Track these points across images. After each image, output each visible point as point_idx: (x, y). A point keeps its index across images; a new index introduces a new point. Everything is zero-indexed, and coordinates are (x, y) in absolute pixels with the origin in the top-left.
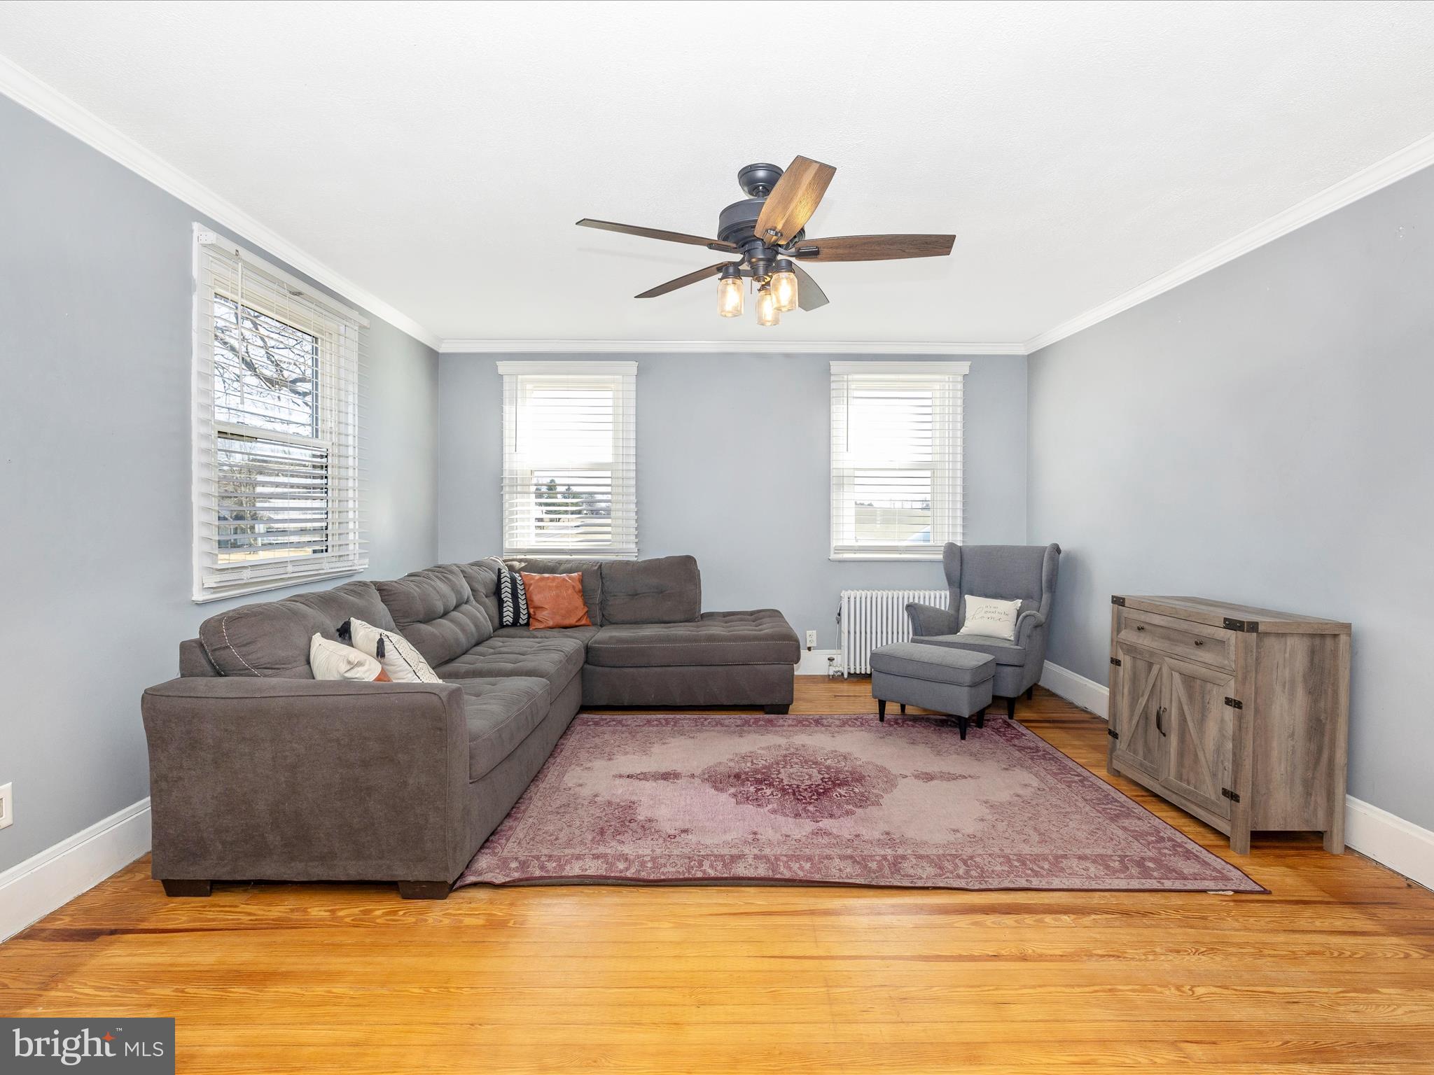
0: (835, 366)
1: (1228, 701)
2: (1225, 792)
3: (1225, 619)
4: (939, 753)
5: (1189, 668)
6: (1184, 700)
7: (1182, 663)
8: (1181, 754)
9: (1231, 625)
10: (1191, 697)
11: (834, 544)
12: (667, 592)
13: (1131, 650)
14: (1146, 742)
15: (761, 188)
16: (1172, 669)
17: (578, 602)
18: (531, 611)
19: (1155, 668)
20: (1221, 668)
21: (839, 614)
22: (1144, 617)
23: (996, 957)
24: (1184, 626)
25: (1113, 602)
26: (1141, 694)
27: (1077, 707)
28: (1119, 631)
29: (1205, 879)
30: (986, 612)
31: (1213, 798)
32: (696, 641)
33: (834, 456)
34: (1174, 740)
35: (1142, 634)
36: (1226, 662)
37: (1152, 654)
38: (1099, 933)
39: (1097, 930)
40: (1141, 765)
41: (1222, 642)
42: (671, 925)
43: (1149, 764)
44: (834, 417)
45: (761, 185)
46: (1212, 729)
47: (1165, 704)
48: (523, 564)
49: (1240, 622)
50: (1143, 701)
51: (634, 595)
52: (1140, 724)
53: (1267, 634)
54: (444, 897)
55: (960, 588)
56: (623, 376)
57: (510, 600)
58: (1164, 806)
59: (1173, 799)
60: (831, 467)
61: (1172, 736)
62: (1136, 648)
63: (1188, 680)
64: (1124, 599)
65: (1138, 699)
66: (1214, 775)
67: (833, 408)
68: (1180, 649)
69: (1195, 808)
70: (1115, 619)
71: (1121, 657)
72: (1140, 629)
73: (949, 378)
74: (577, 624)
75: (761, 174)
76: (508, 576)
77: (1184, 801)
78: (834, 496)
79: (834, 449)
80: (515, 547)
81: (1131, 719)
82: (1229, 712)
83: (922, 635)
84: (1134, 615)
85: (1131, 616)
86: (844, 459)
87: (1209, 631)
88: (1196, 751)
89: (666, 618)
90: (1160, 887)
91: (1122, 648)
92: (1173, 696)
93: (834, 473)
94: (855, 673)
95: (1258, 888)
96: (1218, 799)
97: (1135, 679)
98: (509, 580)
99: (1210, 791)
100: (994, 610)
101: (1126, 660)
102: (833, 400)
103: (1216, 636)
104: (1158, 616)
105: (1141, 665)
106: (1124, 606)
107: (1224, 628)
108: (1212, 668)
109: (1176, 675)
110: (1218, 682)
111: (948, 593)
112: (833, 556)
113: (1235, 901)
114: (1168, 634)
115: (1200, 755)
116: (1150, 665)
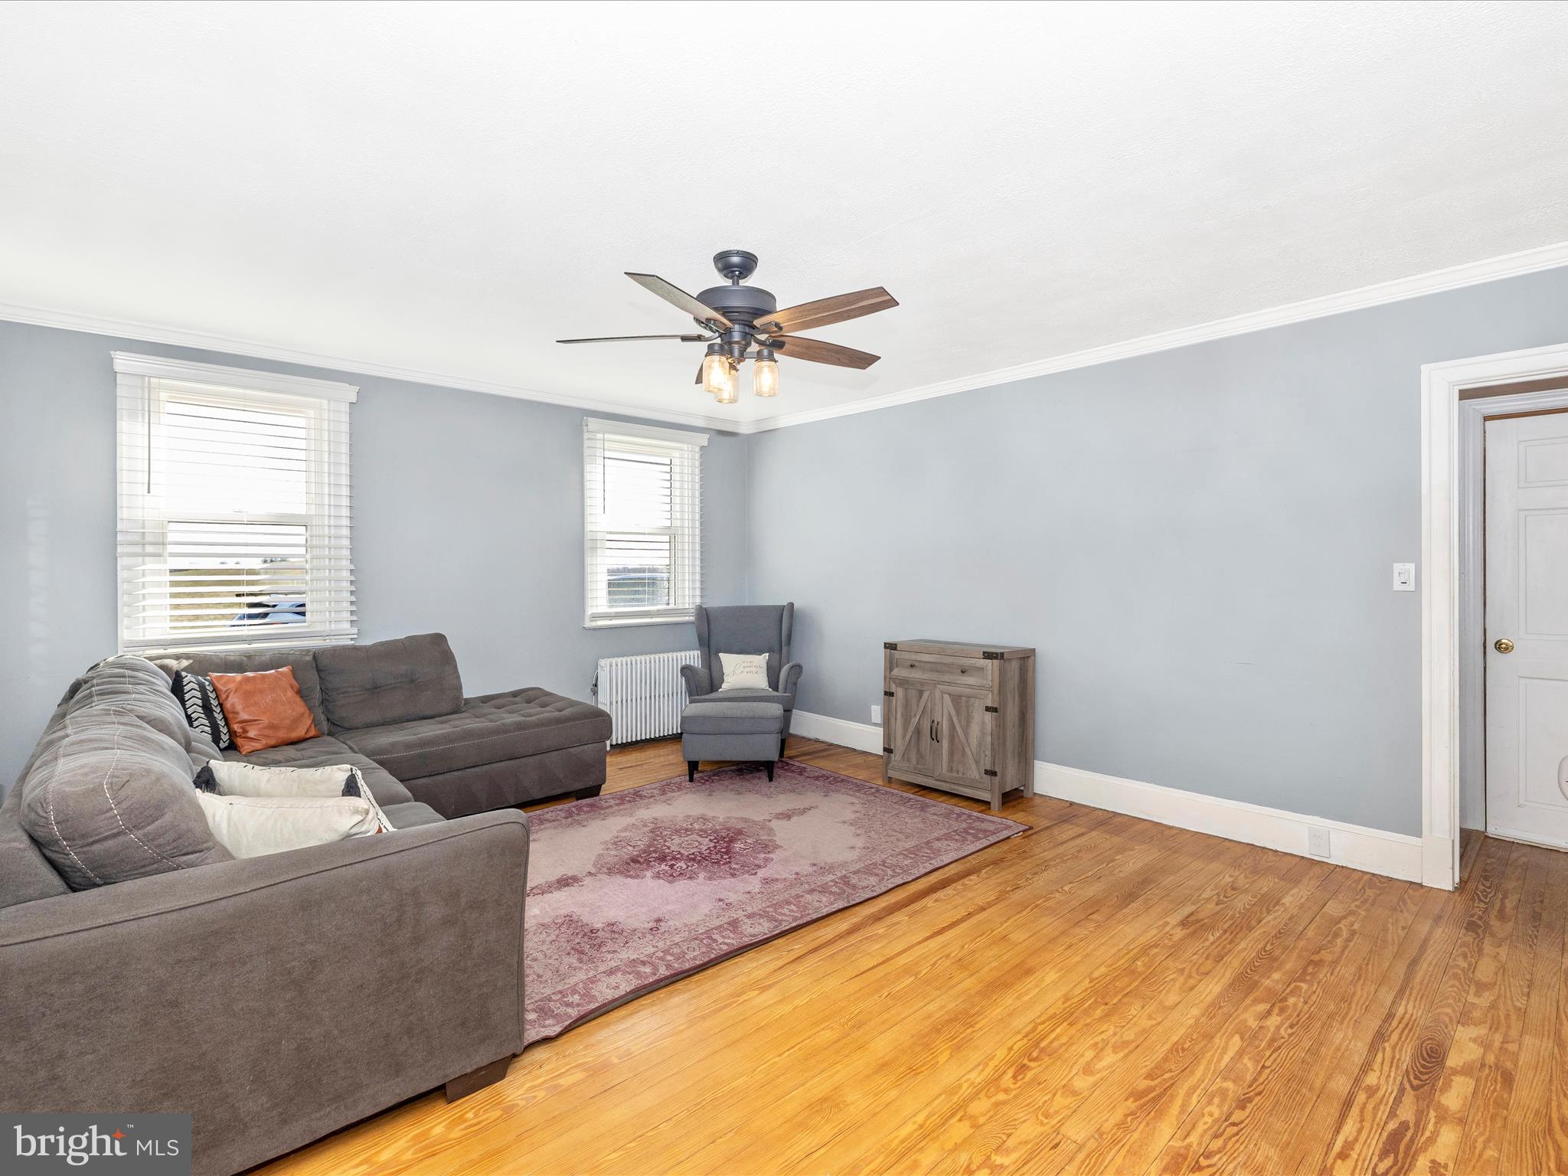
0: (593, 423)
1: (988, 709)
2: (987, 772)
3: (984, 653)
4: (769, 796)
5: (957, 690)
6: (953, 713)
7: (950, 687)
8: (951, 753)
9: (988, 656)
10: (958, 712)
11: (590, 611)
12: (419, 680)
13: (903, 683)
14: (918, 749)
15: (737, 273)
16: (943, 692)
17: (300, 707)
18: (236, 727)
19: (926, 695)
20: (981, 687)
21: (596, 685)
22: (914, 657)
23: (970, 915)
24: (950, 660)
25: (885, 647)
26: (913, 715)
27: (810, 740)
28: (891, 670)
29: (1002, 831)
30: (744, 667)
31: (977, 777)
32: (505, 732)
33: (588, 519)
34: (945, 744)
35: (913, 670)
36: (985, 682)
37: (922, 684)
38: (996, 879)
39: (993, 878)
40: (915, 768)
41: (982, 669)
42: (757, 992)
43: (922, 767)
44: (587, 476)
45: (737, 271)
46: (975, 730)
47: (937, 719)
48: (185, 663)
49: (995, 653)
50: (915, 721)
51: (375, 689)
52: (913, 738)
53: (1010, 660)
54: (502, 1077)
55: (709, 647)
56: (329, 401)
57: (203, 716)
58: (934, 795)
59: (945, 787)
60: (586, 530)
61: (944, 741)
62: (908, 681)
63: (956, 699)
64: (896, 645)
65: (911, 719)
66: (977, 762)
67: (588, 468)
68: (947, 678)
69: (962, 789)
70: (888, 661)
71: (893, 689)
72: (912, 666)
73: (688, 448)
74: (307, 736)
75: (735, 259)
76: (194, 680)
77: (953, 786)
78: (588, 560)
79: (588, 510)
80: (141, 638)
81: (904, 737)
82: (988, 716)
83: (698, 695)
84: (906, 656)
85: (902, 657)
86: (598, 522)
87: (970, 662)
88: (963, 749)
89: (428, 712)
90: (988, 843)
91: (894, 682)
92: (944, 712)
93: (588, 536)
94: (617, 744)
95: (1027, 827)
96: (982, 778)
97: (907, 705)
98: (196, 687)
99: (974, 773)
100: (750, 665)
101: (899, 693)
102: (587, 459)
103: (977, 665)
104: (928, 655)
105: (913, 693)
106: (896, 650)
107: (984, 658)
108: (975, 687)
109: (946, 697)
110: (980, 697)
111: (699, 652)
112: (588, 624)
113: (1026, 837)
114: (935, 667)
115: (967, 750)
116: (921, 693)
